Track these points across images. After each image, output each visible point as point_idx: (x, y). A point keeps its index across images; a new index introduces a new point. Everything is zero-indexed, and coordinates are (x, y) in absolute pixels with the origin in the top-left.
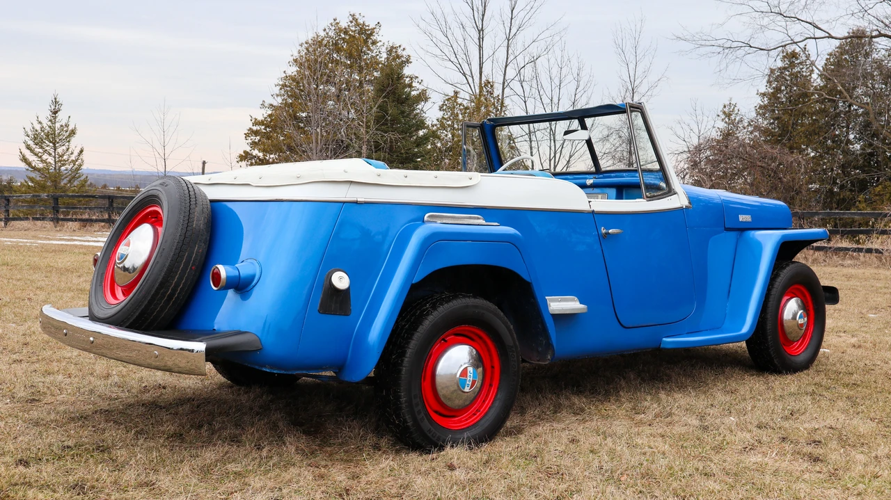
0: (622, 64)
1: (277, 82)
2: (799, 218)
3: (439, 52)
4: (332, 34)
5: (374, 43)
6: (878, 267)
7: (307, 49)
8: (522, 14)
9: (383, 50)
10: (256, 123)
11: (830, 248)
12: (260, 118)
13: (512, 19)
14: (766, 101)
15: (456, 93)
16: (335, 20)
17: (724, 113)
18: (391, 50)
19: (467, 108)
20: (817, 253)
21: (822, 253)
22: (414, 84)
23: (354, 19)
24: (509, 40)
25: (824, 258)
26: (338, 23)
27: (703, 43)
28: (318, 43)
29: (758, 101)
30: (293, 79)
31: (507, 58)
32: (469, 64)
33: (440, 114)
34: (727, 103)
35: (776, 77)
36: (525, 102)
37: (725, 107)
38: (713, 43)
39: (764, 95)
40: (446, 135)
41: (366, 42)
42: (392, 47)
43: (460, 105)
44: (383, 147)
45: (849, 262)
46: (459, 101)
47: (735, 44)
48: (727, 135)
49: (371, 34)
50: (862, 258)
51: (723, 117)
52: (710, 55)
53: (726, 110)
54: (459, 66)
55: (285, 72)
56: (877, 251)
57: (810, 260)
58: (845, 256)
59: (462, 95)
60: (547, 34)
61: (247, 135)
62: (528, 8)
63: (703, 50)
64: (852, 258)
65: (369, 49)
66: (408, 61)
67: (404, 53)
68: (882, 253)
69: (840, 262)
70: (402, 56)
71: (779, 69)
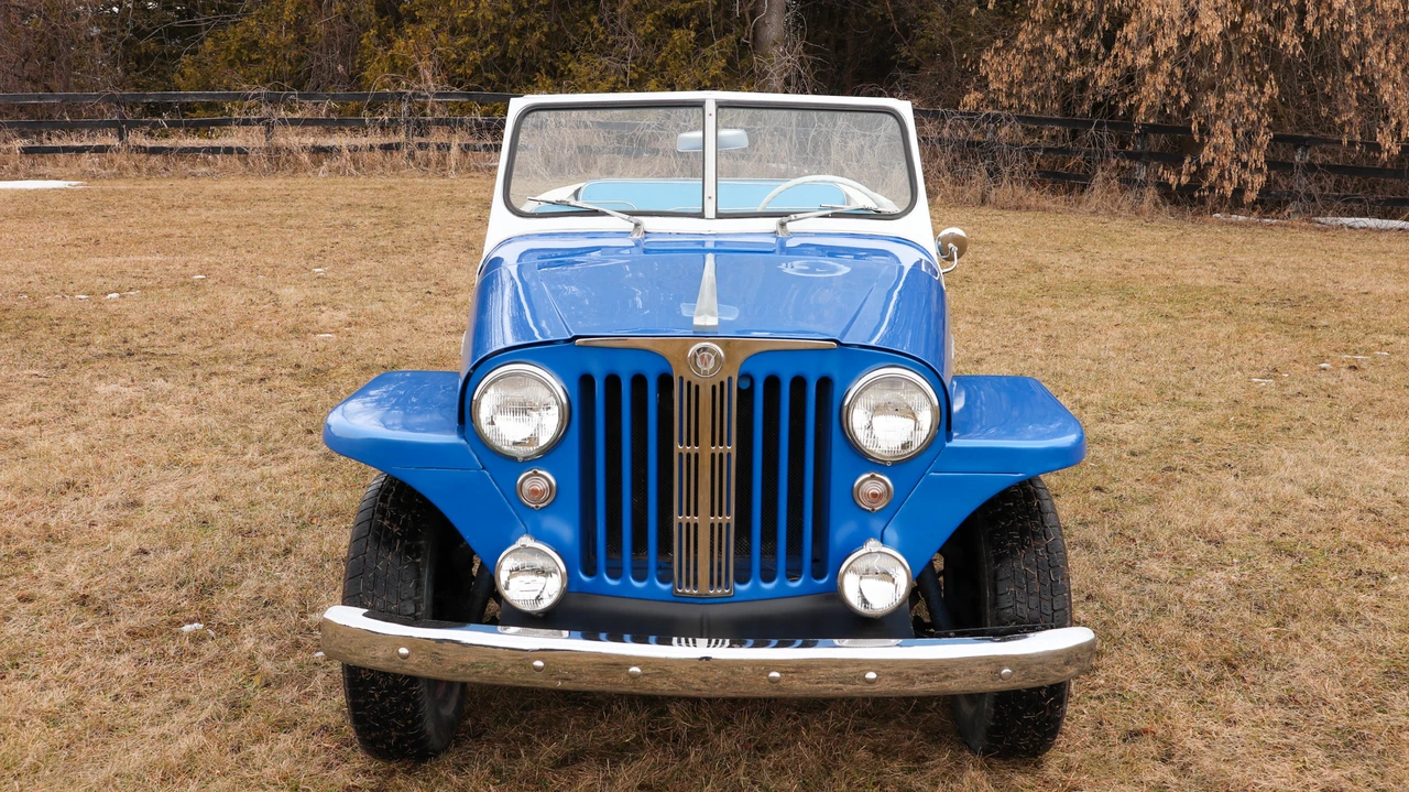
2: (117, 103)
6: (244, 175)
11: (172, 149)
20: (155, 160)
21: (159, 157)
25: (164, 165)
45: (204, 169)
50: (220, 162)
56: (240, 151)
57: (145, 170)
58: (195, 161)
64: (206, 163)
68: (247, 153)
69: (190, 170)
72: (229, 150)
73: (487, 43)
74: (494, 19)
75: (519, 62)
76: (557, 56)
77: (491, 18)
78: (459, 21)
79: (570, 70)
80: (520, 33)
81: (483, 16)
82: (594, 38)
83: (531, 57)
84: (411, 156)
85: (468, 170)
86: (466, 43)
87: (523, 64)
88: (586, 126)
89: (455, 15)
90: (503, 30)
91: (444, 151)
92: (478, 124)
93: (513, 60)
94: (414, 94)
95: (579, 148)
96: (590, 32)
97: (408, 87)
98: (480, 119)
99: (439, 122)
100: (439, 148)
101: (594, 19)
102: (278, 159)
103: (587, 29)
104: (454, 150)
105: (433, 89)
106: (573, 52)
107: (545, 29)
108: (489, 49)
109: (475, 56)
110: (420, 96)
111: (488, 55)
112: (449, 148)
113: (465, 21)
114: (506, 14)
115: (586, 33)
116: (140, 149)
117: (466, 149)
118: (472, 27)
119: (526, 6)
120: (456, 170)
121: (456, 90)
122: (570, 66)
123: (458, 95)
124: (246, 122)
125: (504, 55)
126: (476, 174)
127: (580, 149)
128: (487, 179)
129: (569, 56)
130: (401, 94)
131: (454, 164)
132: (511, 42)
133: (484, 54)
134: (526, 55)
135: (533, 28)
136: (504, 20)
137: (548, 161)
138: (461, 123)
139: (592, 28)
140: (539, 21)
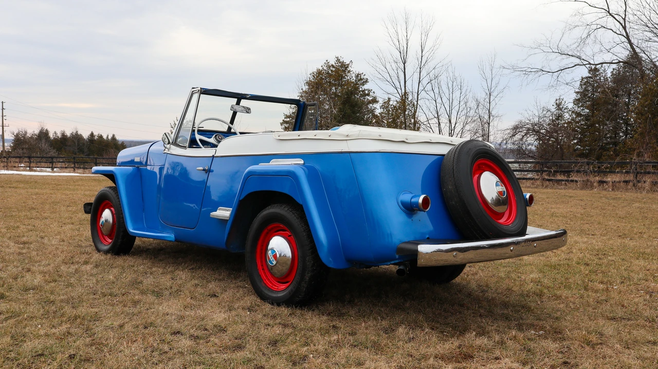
1: (298, 95)
3: (382, 77)
4: (325, 68)
5: (349, 72)
7: (314, 76)
8: (427, 54)
9: (354, 75)
10: (287, 117)
12: (288, 114)
13: (422, 57)
14: (579, 96)
15: (389, 99)
16: (327, 61)
17: (556, 104)
18: (357, 76)
19: (395, 107)
22: (371, 94)
23: (338, 60)
24: (420, 68)
26: (328, 63)
28: (319, 72)
29: (574, 96)
30: (306, 92)
31: (420, 78)
32: (400, 82)
34: (558, 98)
35: (585, 82)
36: (436, 101)
37: (557, 100)
39: (577, 93)
41: (344, 71)
42: (358, 74)
43: (391, 105)
46: (391, 103)
47: (534, 70)
48: (559, 117)
49: (347, 67)
51: (556, 106)
53: (558, 102)
54: (392, 83)
55: (302, 89)
59: (393, 98)
60: (440, 64)
61: (282, 124)
62: (431, 50)
63: (517, 73)
65: (346, 76)
66: (367, 81)
67: (365, 77)
70: (364, 79)
71: (586, 78)
72: (572, 181)
84: (634, 185)
85: (654, 191)
102: (587, 185)
116: (544, 179)
120: (646, 191)
124: (578, 172)
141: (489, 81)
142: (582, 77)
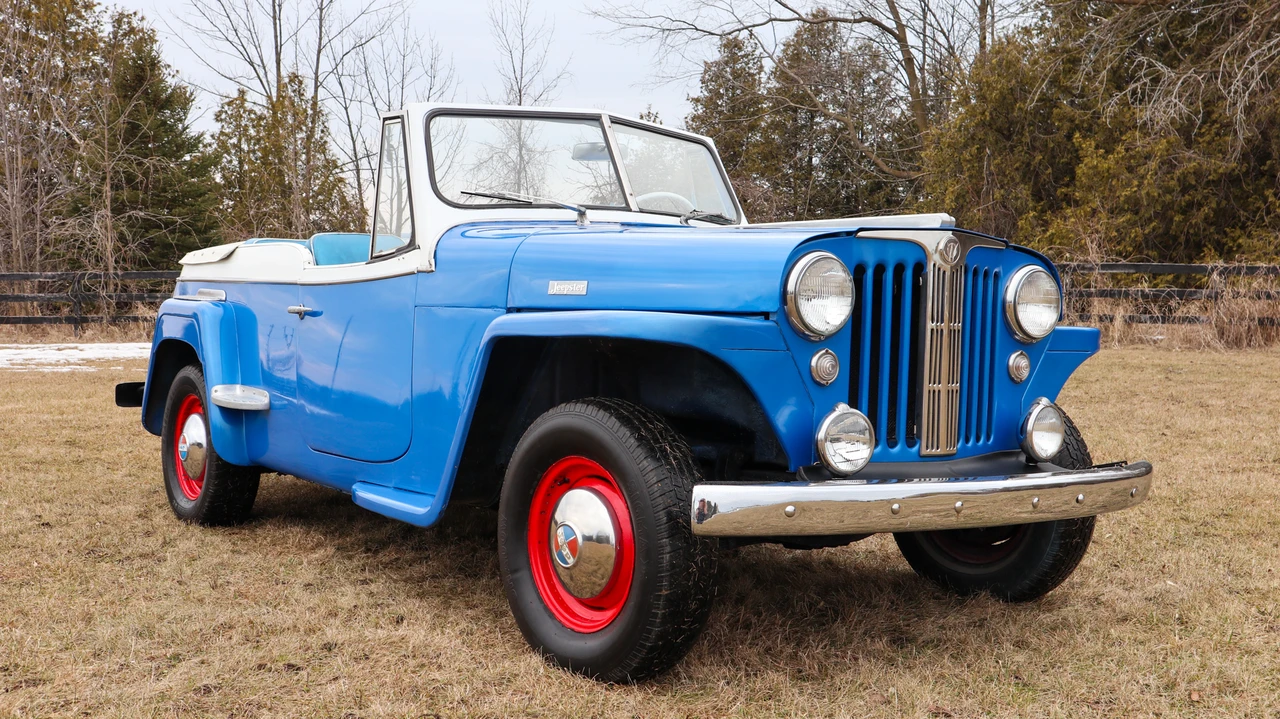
0: (503, 51)
3: (207, 26)
5: (89, 6)
9: (106, 19)
14: (700, 109)
15: (242, 93)
18: (118, 22)
19: (261, 118)
24: (321, 10)
27: (631, 21)
29: (689, 110)
31: (320, 39)
32: (257, 47)
33: (216, 128)
34: (645, 112)
35: (713, 75)
36: (346, 108)
38: (644, 22)
39: (697, 100)
40: (231, 162)
42: (122, 15)
43: (250, 112)
44: (142, 182)
46: (248, 106)
47: (674, 25)
52: (640, 39)
54: (241, 49)
59: (250, 97)
63: (630, 32)
65: (81, 17)
66: (152, 39)
67: (145, 25)
70: (142, 30)
71: (717, 64)
73: (1150, 220)
74: (1159, 194)
75: (1182, 238)
76: (1225, 232)
77: (1156, 194)
78: (1122, 199)
79: (1240, 246)
80: (1186, 210)
81: (1148, 194)
82: (1268, 213)
83: (1196, 234)
85: (1132, 342)
86: (1128, 221)
87: (1187, 241)
88: (1269, 296)
89: (1118, 194)
90: (1167, 207)
91: (1107, 323)
92: (1145, 296)
93: (1175, 238)
94: (1078, 266)
95: (1259, 319)
96: (1263, 206)
97: (1072, 260)
98: (1147, 290)
99: (1102, 294)
100: (1101, 319)
101: (1269, 192)
103: (1260, 204)
104: (1118, 322)
105: (1098, 261)
106: (1243, 227)
107: (1214, 205)
108: (1152, 226)
109: (1136, 232)
110: (1083, 268)
111: (1149, 232)
112: (1112, 320)
113: (1128, 199)
114: (1169, 191)
115: (1259, 208)
117: (1130, 321)
118: (1134, 205)
119: (1194, 183)
120: (1119, 342)
121: (1124, 261)
122: (1240, 241)
123: (1124, 266)
125: (1166, 232)
126: (1141, 346)
127: (1261, 322)
128: (1153, 350)
129: (1238, 232)
130: (1065, 266)
131: (1116, 336)
132: (1176, 219)
133: (1146, 232)
134: (1191, 231)
135: (1200, 205)
136: (1169, 197)
137: (1221, 334)
138: (1127, 294)
139: (1265, 202)
140: (1206, 198)
141: (517, 55)
142: (706, 63)
